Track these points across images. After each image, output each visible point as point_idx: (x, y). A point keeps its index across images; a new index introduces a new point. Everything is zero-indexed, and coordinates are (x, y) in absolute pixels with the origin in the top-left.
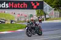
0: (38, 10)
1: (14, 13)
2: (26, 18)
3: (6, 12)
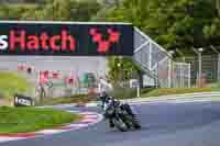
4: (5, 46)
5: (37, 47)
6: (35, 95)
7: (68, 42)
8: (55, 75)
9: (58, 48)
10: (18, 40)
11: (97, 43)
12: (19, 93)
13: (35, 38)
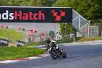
0: (63, 24)
1: (24, 30)
2: (42, 37)
4: (13, 18)
5: (27, 18)
6: (27, 41)
8: (36, 31)
9: (37, 19)
10: (18, 15)
11: (55, 17)
12: (18, 40)
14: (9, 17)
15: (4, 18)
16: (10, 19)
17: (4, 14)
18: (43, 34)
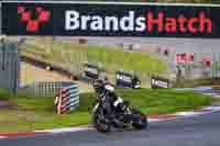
1: (166, 53)
2: (208, 69)
3: (137, 46)
4: (143, 27)
7: (206, 24)
8: (192, 57)
12: (156, 74)
13: (173, 20)
14: (135, 25)
15: (124, 28)
16: (137, 29)
17: (124, 19)
18: (208, 63)
